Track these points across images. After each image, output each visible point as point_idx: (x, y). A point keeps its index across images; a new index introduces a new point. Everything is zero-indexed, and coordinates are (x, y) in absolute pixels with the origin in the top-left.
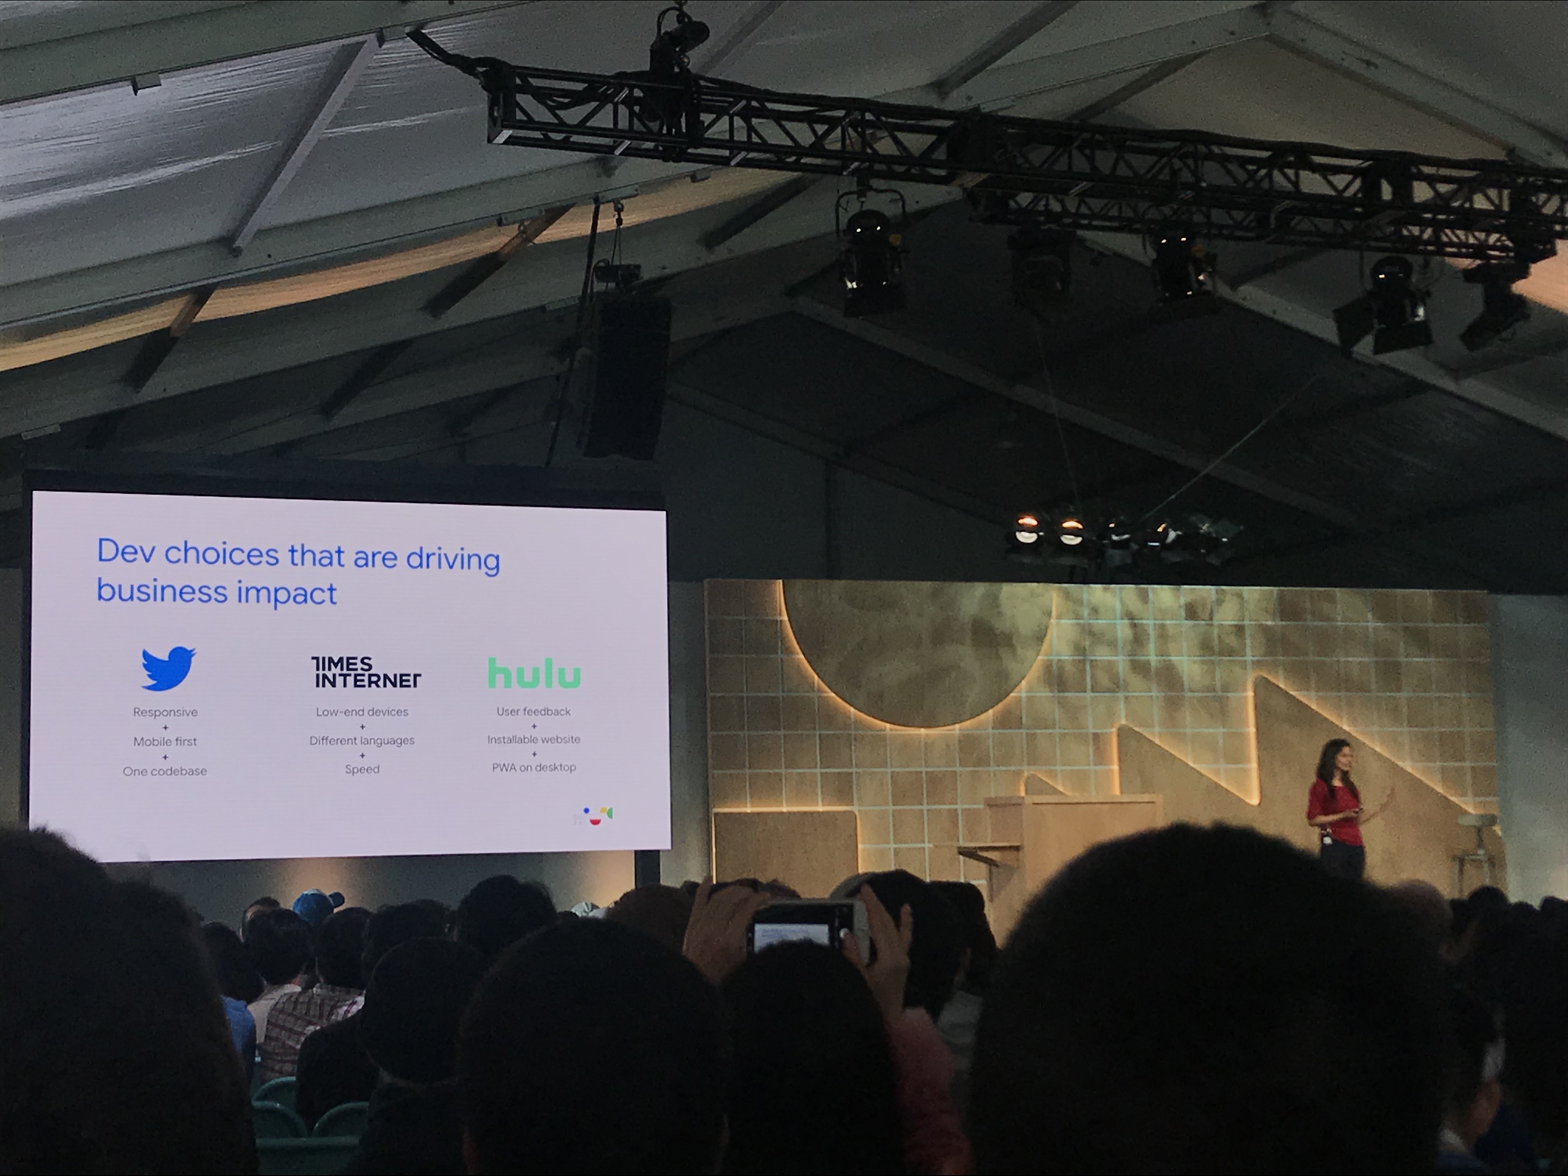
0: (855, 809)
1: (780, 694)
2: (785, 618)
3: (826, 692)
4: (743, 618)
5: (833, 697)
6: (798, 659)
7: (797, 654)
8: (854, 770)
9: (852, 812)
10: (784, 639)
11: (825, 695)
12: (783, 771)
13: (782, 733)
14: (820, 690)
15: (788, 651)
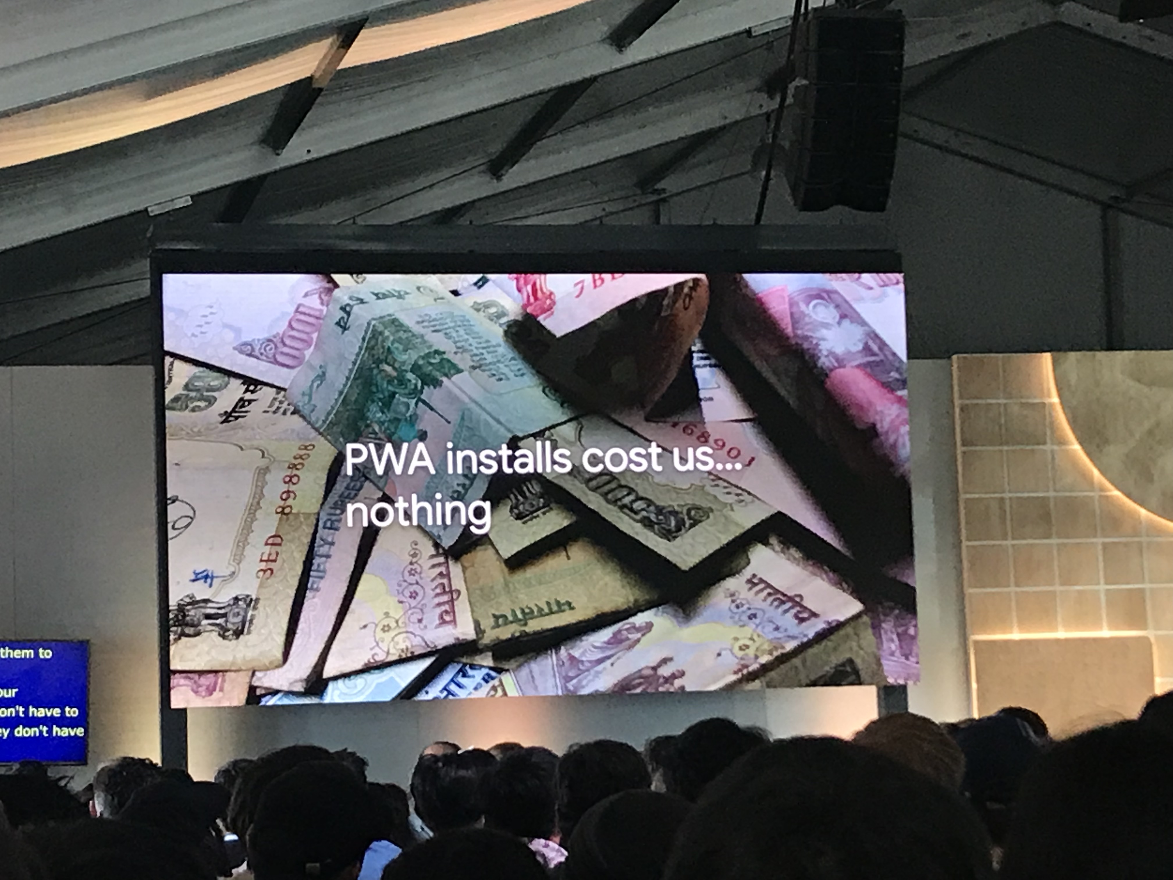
0: (1149, 633)
1: (1051, 494)
2: (1055, 399)
3: (1109, 490)
4: (1002, 401)
5: (1118, 498)
6: (1074, 450)
7: (1072, 444)
8: (1147, 586)
9: (1146, 639)
10: (1053, 426)
11: (1109, 494)
12: (1058, 588)
13: (1054, 541)
14: (1102, 489)
15: (1062, 442)
